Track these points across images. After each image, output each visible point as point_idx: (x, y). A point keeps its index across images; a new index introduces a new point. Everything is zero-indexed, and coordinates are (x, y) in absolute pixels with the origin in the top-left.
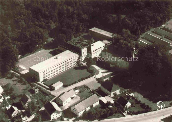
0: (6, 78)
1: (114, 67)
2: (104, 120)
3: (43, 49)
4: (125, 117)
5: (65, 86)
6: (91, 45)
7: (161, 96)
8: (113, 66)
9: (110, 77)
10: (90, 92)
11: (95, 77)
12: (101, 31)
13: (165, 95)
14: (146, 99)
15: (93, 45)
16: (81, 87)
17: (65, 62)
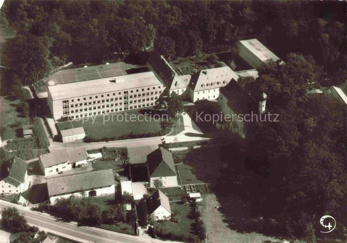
0: (6, 97)
1: (223, 128)
2: (90, 228)
3: (123, 61)
4: (136, 237)
5: (87, 140)
6: (202, 71)
7: (262, 218)
8: (221, 127)
9: (192, 148)
10: (120, 166)
11: (163, 139)
12: (262, 49)
13: (273, 220)
14: (221, 214)
15: (205, 73)
16: (114, 151)
17: (125, 92)
